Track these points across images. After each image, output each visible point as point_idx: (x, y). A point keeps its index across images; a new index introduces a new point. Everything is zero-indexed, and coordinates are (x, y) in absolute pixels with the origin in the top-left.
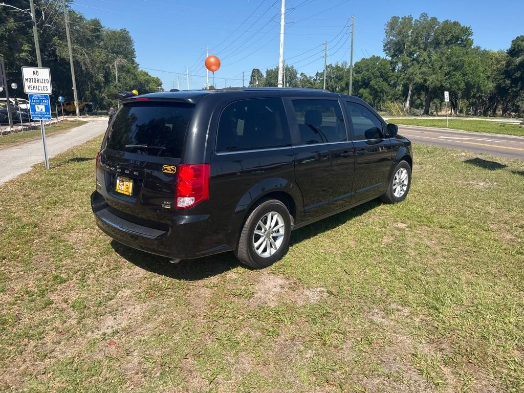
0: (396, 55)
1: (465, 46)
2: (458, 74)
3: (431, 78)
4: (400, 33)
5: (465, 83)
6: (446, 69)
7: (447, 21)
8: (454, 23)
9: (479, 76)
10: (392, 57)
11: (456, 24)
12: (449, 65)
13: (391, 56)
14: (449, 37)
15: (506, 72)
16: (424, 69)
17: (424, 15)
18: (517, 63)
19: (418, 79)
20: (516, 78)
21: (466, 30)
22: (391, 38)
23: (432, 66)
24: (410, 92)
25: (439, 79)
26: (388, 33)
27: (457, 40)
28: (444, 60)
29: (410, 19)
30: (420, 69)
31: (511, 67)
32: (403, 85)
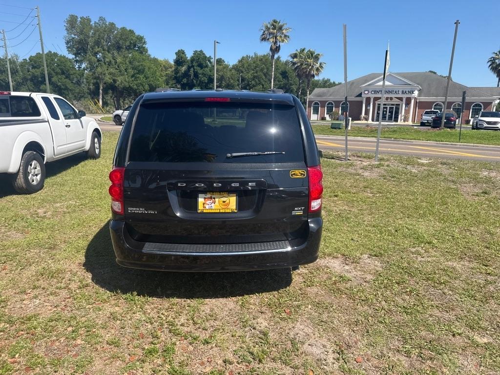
0: (80, 54)
1: (141, 53)
2: (141, 76)
3: (120, 79)
4: (81, 33)
5: (148, 85)
6: (131, 72)
7: (124, 28)
8: (130, 31)
9: (158, 80)
10: (76, 54)
11: (131, 32)
12: (133, 68)
13: (73, 54)
14: (128, 43)
15: (176, 78)
16: (112, 70)
17: (101, 19)
18: (183, 71)
19: (108, 79)
20: (184, 84)
21: (140, 39)
22: (73, 36)
23: (118, 67)
24: (101, 91)
25: (127, 80)
26: (68, 31)
27: (135, 46)
28: (128, 63)
29: (89, 20)
30: (108, 69)
31: (179, 74)
32: (93, 83)
